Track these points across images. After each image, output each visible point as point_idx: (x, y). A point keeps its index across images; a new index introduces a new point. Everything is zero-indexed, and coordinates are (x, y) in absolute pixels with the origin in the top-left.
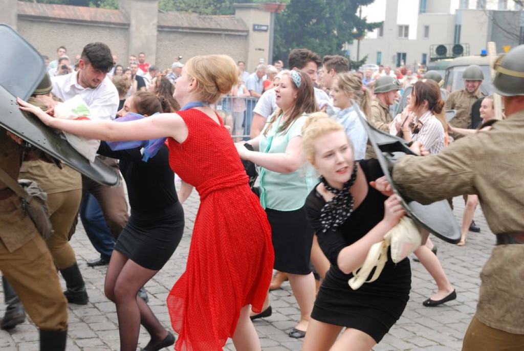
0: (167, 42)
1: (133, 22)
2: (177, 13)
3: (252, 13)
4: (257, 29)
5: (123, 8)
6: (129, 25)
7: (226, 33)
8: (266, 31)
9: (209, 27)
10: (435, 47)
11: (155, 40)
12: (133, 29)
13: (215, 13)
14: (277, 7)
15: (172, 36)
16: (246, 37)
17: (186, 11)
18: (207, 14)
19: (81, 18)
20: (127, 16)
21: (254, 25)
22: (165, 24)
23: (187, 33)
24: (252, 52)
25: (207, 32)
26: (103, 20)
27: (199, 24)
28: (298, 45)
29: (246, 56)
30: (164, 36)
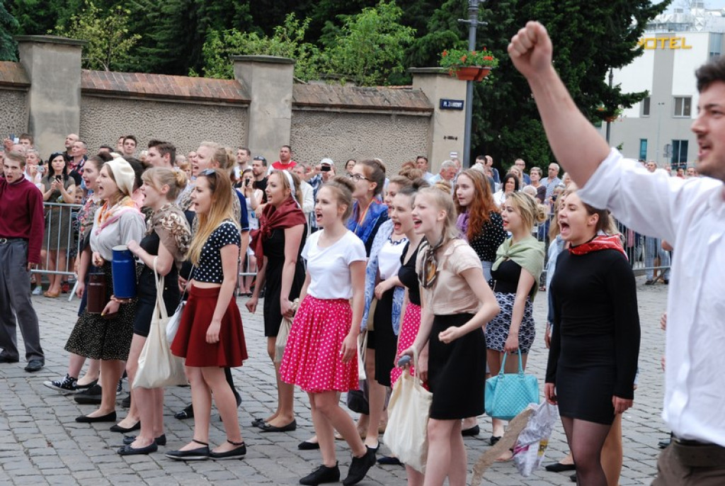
0: (307, 128)
1: (255, 98)
2: (322, 84)
3: (439, 81)
4: (446, 106)
5: (240, 77)
6: (249, 102)
7: (398, 113)
8: (460, 109)
9: (371, 104)
11: (288, 124)
12: (254, 108)
13: (380, 83)
14: (477, 72)
15: (315, 119)
16: (430, 118)
17: (337, 79)
18: (369, 84)
19: (176, 93)
20: (246, 89)
21: (442, 101)
22: (307, 102)
23: (337, 114)
24: (438, 143)
25: (368, 111)
26: (209, 95)
27: (357, 100)
28: (511, 131)
29: (430, 149)
30: (302, 118)
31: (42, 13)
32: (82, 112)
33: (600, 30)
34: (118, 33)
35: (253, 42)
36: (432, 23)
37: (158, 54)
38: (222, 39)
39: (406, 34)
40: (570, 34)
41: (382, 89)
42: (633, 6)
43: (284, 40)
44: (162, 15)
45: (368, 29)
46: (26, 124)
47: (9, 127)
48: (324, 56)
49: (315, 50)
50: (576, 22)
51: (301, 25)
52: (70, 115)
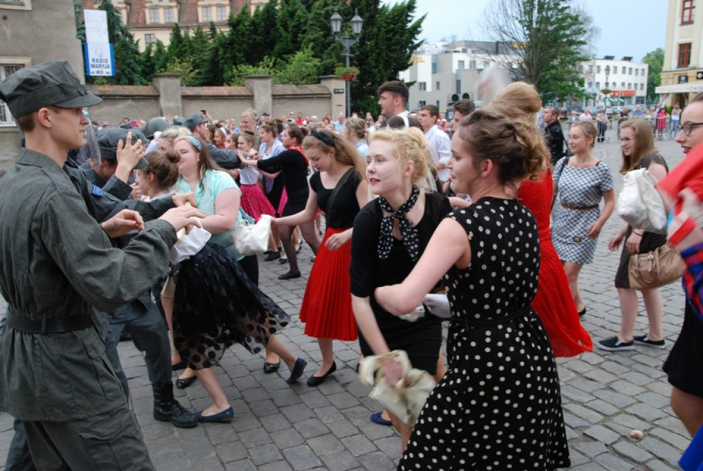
0: (278, 105)
1: (256, 94)
2: (281, 86)
3: (333, 81)
4: (337, 92)
5: (248, 85)
6: (253, 96)
7: (317, 96)
8: (342, 93)
9: (304, 93)
10: (451, 96)
11: (270, 104)
12: (256, 98)
13: (307, 84)
14: (350, 77)
15: (281, 101)
16: (330, 98)
17: (288, 83)
18: (303, 85)
19: (222, 94)
20: (251, 90)
21: (335, 90)
22: (277, 93)
23: (291, 98)
24: (334, 108)
25: (304, 96)
26: (236, 94)
27: (298, 92)
28: (361, 101)
29: (331, 110)
30: (276, 101)
31: (148, 64)
32: (183, 106)
33: (395, 55)
34: (188, 70)
35: (250, 69)
36: (324, 56)
37: (203, 78)
38: (237, 69)
39: (316, 61)
40: (383, 58)
41: (309, 86)
42: (407, 45)
43: (264, 68)
44: (203, 61)
45: (300, 60)
48: (282, 74)
49: (278, 71)
50: (385, 53)
51: (271, 60)
52: (178, 107)
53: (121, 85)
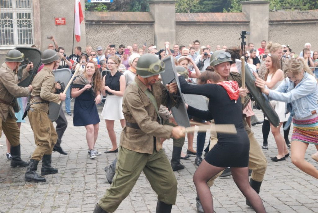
0: (276, 32)
1: (252, 20)
2: (283, 11)
5: (245, 11)
6: (249, 22)
9: (305, 18)
11: (267, 31)
12: (252, 24)
13: (311, 9)
15: (279, 27)
17: (290, 9)
18: (305, 10)
19: (216, 20)
20: (248, 16)
22: (275, 19)
25: (305, 22)
26: (231, 20)
27: (299, 17)
30: (273, 27)
32: (176, 32)
37: (212, 4)
41: (312, 11)
46: (153, 38)
47: (146, 40)
52: (171, 33)
53: (134, 11)
